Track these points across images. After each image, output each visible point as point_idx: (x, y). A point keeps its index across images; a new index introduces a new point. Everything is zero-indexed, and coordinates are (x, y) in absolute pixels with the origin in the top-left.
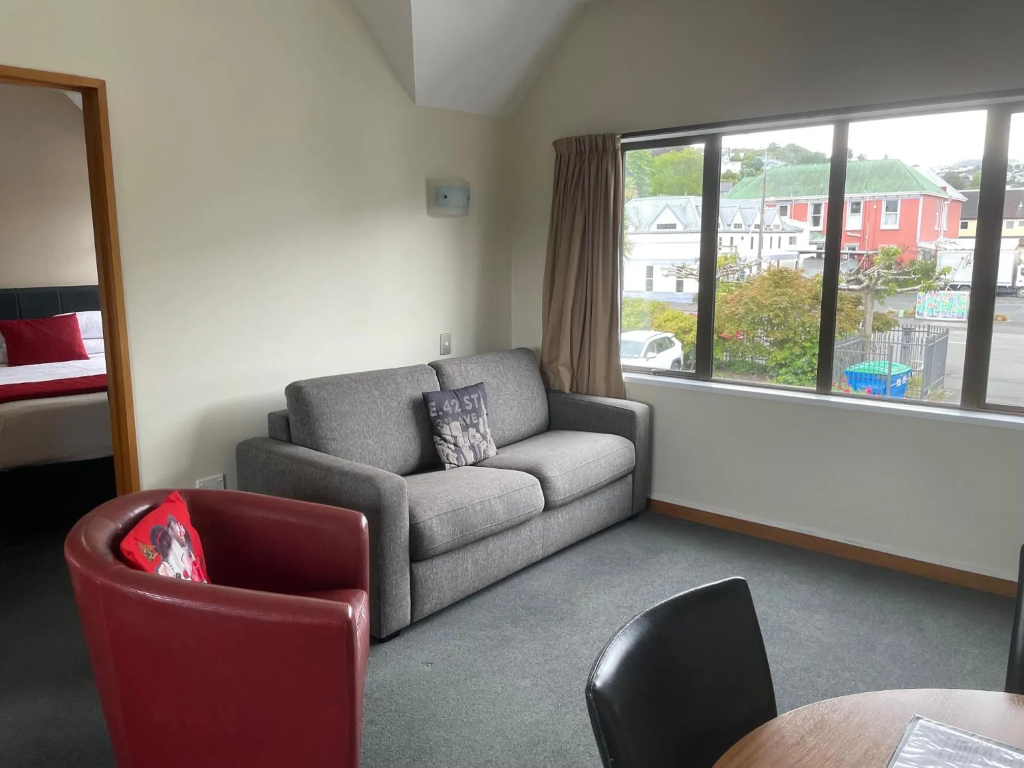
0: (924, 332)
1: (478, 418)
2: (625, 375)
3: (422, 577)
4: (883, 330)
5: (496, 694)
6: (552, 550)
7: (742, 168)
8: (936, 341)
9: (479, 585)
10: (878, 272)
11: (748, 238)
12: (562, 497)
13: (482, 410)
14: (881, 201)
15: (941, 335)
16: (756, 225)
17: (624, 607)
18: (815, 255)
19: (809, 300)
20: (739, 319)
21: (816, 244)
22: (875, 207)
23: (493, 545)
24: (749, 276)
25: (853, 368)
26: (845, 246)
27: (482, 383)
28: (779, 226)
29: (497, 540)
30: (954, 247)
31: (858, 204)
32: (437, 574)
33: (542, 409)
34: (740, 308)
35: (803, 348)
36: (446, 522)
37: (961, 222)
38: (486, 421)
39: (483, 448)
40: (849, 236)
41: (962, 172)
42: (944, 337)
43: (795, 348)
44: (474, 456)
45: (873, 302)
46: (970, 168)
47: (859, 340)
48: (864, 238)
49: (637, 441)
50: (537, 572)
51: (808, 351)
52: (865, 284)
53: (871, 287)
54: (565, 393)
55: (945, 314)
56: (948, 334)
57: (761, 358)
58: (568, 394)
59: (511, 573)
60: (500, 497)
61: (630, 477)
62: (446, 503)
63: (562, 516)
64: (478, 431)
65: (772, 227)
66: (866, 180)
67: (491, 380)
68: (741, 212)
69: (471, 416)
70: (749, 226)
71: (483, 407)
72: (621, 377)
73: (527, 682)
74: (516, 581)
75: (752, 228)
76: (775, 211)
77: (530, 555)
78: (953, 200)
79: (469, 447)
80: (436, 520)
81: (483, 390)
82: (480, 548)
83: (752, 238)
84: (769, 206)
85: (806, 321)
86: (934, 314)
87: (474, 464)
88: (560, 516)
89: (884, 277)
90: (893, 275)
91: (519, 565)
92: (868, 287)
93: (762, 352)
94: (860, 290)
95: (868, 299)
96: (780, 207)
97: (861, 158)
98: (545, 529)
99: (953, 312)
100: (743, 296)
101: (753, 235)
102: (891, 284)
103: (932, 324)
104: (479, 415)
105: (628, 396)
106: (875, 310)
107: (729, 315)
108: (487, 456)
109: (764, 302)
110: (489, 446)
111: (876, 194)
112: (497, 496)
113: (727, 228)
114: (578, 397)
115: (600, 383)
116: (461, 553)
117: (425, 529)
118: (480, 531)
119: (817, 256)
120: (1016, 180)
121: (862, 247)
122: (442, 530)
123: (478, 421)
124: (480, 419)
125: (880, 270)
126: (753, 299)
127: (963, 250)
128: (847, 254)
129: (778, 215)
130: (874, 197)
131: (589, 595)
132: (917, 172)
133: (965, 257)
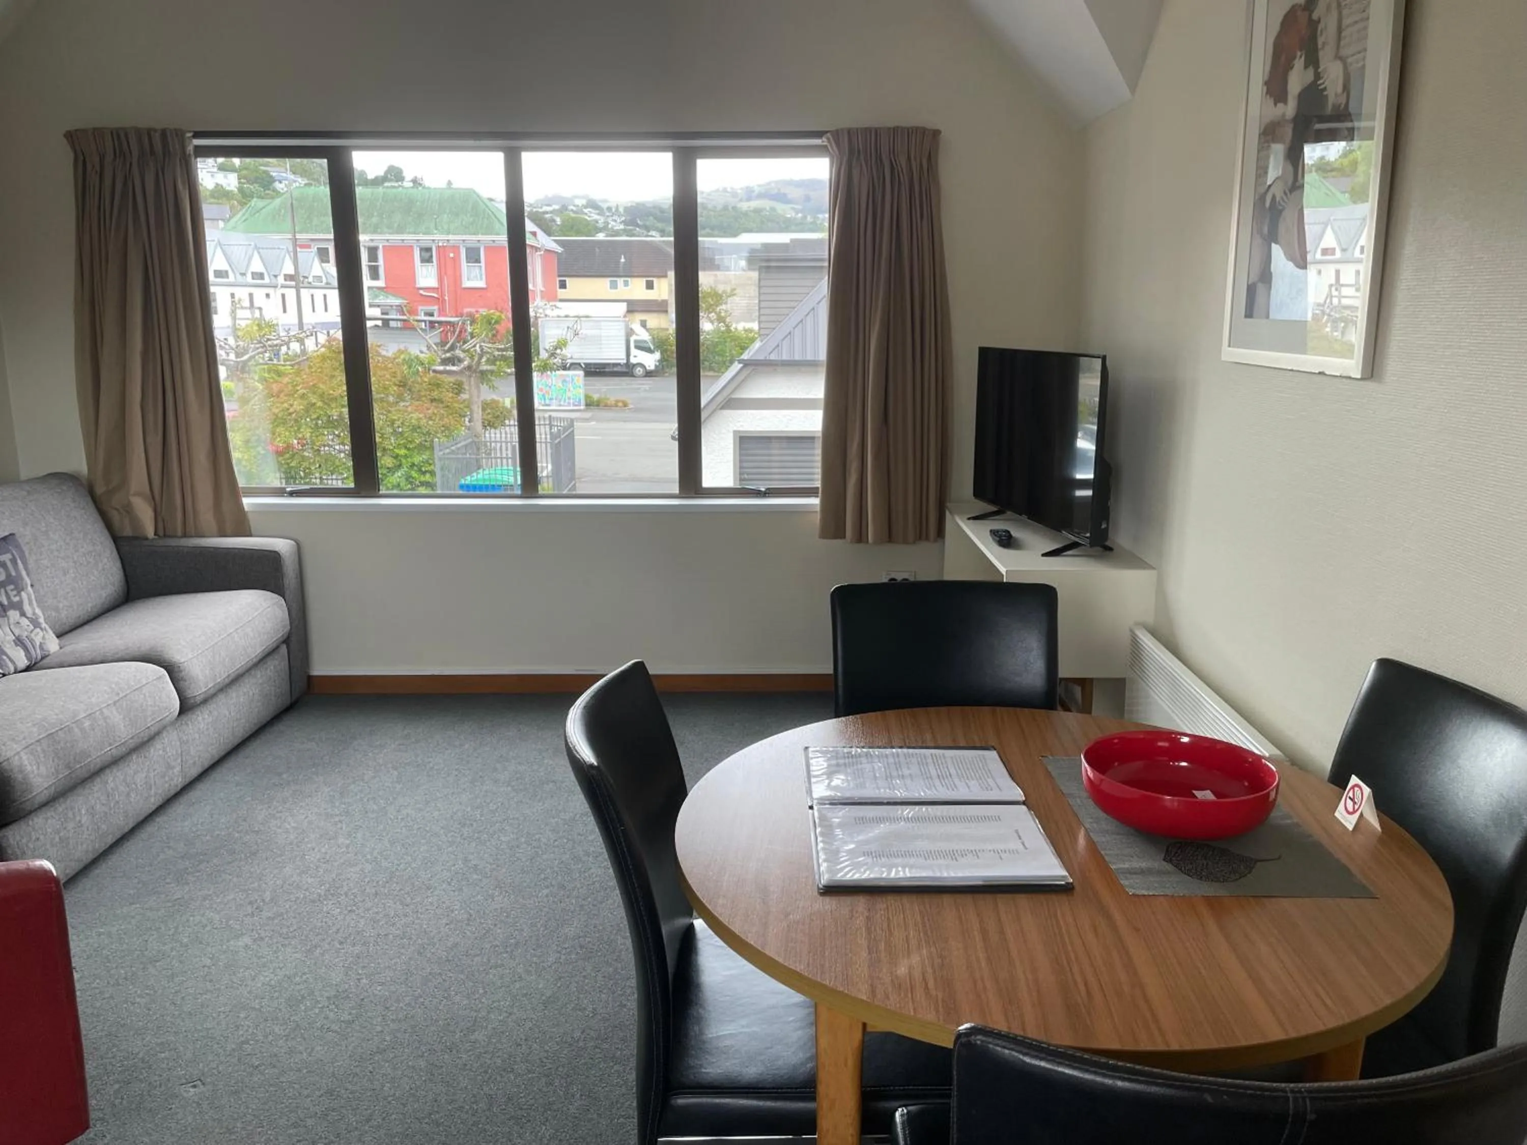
0: (545, 425)
1: (19, 594)
2: (247, 501)
3: (17, 850)
4: (496, 425)
5: (206, 969)
6: (194, 772)
7: (239, 183)
8: (562, 437)
9: (100, 846)
10: (481, 346)
11: (276, 295)
12: (204, 690)
13: (22, 579)
14: (459, 247)
15: (565, 429)
16: (285, 275)
17: (337, 815)
18: (379, 323)
19: (395, 388)
20: (296, 421)
21: (379, 306)
22: (452, 255)
23: (114, 780)
24: (287, 354)
25: (468, 480)
26: (419, 311)
27: (11, 535)
28: (320, 277)
29: (118, 771)
30: (556, 312)
31: (429, 250)
32: (38, 839)
33: (115, 569)
34: (295, 403)
35: (396, 457)
36: (42, 755)
37: (558, 279)
38: (33, 597)
39: (38, 640)
40: (421, 295)
41: (547, 213)
42: (569, 431)
43: (385, 458)
44: (26, 656)
45: (478, 388)
46: (556, 207)
47: (470, 440)
48: (444, 300)
49: (287, 593)
50: (179, 808)
51: (404, 461)
52: (466, 363)
53: (474, 367)
54: (147, 539)
55: (560, 401)
56: (573, 426)
57: (334, 477)
58: (153, 539)
59: (141, 818)
60: (115, 703)
61: (284, 648)
62: (34, 725)
63: (204, 719)
64: (23, 614)
65: (310, 279)
66: (435, 216)
67: (21, 529)
68: (259, 253)
69: (6, 592)
70: (276, 276)
71: (24, 573)
72: (240, 506)
73: (246, 940)
74: (150, 829)
75: (281, 280)
76: (313, 254)
77: (167, 785)
78: (546, 250)
79: (14, 641)
80: (26, 754)
81: (18, 547)
82: (95, 789)
83: (283, 296)
84: (302, 246)
85: (395, 418)
86: (547, 402)
87: (28, 669)
88: (200, 718)
89: (488, 353)
90: (498, 350)
91: (154, 802)
92: (469, 368)
93: (337, 467)
94: (461, 372)
95: (472, 383)
96: (318, 248)
97: (415, 181)
98: (182, 742)
99: (569, 398)
100: (296, 385)
101: (286, 291)
102: (498, 363)
103: (554, 414)
104: (19, 589)
105: (253, 532)
106: (482, 398)
107: (280, 415)
108: (47, 653)
109: (331, 392)
110: (47, 636)
111: (451, 237)
112: (110, 702)
113: (240, 279)
114: (173, 542)
115: (206, 516)
116: (68, 801)
117: (11, 770)
118: (97, 757)
119: (383, 323)
120: (610, 226)
121: (442, 312)
122: (38, 768)
123: (20, 596)
124: (23, 593)
125: (483, 344)
126: (314, 389)
127: (567, 316)
128: (425, 321)
129: (317, 261)
130: (448, 240)
131: (278, 815)
132: (497, 208)
133: (571, 326)
